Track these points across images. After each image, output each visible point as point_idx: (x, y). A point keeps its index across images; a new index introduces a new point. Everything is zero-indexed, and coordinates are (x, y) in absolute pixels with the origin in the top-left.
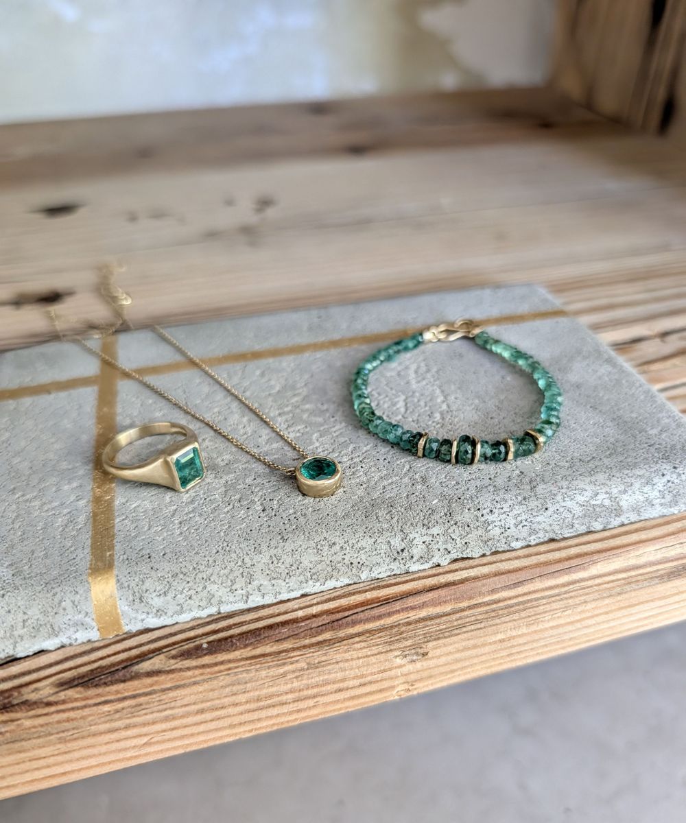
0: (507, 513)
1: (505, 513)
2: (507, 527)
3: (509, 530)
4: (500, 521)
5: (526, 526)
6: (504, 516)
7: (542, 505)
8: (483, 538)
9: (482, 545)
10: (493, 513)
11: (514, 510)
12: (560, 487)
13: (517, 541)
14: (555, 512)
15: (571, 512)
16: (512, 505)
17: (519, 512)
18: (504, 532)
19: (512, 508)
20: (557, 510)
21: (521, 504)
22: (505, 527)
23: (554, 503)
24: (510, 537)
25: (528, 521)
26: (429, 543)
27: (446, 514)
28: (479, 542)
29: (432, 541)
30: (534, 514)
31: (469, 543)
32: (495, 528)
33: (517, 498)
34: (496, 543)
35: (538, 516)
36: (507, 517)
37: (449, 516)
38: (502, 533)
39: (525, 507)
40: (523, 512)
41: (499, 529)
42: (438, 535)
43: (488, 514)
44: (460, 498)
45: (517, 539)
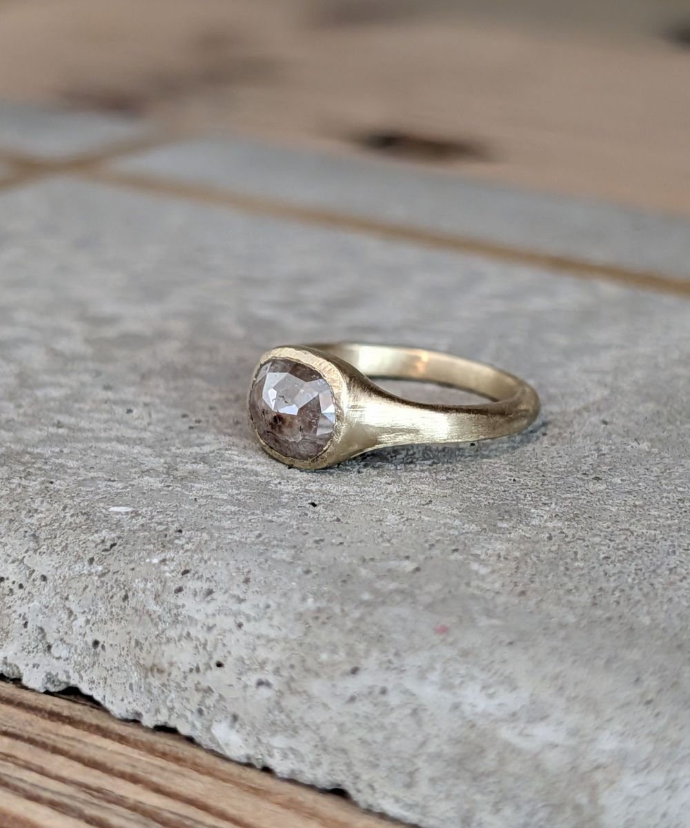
0: (242, 620)
1: (236, 614)
2: (217, 657)
3: (218, 671)
4: (210, 629)
5: (268, 684)
6: (229, 622)
7: (351, 652)
8: (144, 654)
9: (135, 677)
10: (209, 598)
11: (265, 622)
12: (450, 639)
13: (232, 727)
14: (370, 693)
15: (419, 723)
16: (273, 606)
17: (273, 634)
18: (202, 668)
19: (265, 613)
20: (384, 691)
21: (300, 616)
22: (211, 658)
23: (388, 666)
24: (216, 696)
25: (282, 676)
26: (11, 590)
27: (103, 541)
28: (130, 663)
29: (21, 586)
30: (310, 662)
31: (103, 647)
32: (184, 643)
33: (304, 599)
34: (173, 695)
35: (317, 675)
36: (235, 629)
37: (106, 550)
38: (198, 670)
39: (297, 631)
40: (286, 640)
41: (195, 651)
42: (44, 578)
43: (195, 594)
44: (180, 531)
45: (235, 718)
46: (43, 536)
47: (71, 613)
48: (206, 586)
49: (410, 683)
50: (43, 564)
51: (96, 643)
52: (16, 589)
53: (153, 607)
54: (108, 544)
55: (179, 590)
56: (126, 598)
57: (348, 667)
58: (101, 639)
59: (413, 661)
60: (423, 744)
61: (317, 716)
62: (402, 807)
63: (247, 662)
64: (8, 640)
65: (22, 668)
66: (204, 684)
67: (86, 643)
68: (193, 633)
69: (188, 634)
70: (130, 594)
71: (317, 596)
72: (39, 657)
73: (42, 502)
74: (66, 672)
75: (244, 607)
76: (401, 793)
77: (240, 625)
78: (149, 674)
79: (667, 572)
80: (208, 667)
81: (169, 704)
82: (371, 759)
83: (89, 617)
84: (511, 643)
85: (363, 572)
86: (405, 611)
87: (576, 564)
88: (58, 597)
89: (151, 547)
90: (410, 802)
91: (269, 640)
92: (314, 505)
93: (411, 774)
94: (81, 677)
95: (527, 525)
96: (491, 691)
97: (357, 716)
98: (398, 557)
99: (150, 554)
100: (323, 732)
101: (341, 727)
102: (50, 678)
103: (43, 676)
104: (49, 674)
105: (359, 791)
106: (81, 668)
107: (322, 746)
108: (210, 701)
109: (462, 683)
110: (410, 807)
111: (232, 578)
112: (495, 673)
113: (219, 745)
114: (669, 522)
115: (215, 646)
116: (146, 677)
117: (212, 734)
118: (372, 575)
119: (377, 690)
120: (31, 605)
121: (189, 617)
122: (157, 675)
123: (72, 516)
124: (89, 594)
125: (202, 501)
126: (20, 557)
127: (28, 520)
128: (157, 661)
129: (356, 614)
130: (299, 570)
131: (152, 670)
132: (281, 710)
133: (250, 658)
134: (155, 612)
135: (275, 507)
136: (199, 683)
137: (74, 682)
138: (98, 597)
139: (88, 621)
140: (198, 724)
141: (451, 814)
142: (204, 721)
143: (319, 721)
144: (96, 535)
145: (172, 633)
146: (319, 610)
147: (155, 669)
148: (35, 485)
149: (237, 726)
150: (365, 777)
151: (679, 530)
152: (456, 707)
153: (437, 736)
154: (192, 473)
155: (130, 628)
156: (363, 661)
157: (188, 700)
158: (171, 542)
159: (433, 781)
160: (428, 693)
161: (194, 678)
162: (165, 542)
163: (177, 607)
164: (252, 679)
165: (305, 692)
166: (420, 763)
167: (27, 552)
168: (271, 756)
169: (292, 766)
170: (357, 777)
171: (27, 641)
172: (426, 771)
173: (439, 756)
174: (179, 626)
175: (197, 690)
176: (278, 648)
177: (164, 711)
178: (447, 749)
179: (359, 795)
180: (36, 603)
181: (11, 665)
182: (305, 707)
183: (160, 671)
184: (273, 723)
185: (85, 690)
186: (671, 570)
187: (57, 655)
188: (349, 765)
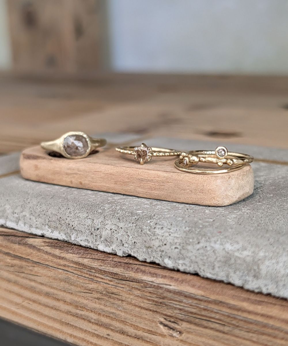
5: (177, 248)
6: (167, 234)
7: (198, 239)
8: (147, 244)
9: (145, 250)
10: (162, 229)
11: (176, 234)
12: (222, 234)
13: (169, 259)
14: (203, 248)
15: (215, 253)
16: (178, 230)
17: (178, 236)
18: (161, 246)
19: (176, 232)
20: (206, 247)
21: (185, 232)
22: (163, 243)
23: (207, 241)
24: (165, 252)
25: (181, 246)
26: (113, 232)
27: (136, 219)
28: (143, 246)
29: (116, 230)
30: (188, 242)
31: (137, 243)
32: (156, 240)
33: (185, 228)
34: (154, 253)
35: (189, 245)
36: (169, 235)
37: (136, 220)
38: (160, 246)
39: (184, 235)
40: (181, 237)
41: (159, 242)
42: (121, 228)
43: (159, 228)
44: (154, 215)
45: (170, 257)
46: (121, 218)
47: (128, 236)
48: (161, 226)
49: (212, 244)
50: (121, 225)
51: (135, 242)
52: (115, 231)
53: (148, 232)
54: (137, 219)
55: (155, 228)
56: (142, 231)
57: (197, 242)
58: (136, 241)
59: (213, 239)
60: (216, 258)
61: (190, 254)
62: (211, 275)
63: (172, 243)
64: (113, 244)
65: (117, 251)
66: (162, 250)
67: (132, 243)
68: (159, 237)
69: (157, 238)
70: (143, 230)
71: (189, 227)
72: (121, 247)
73: (120, 211)
74: (128, 250)
75: (171, 231)
76: (211, 271)
77: (170, 235)
78: (148, 249)
79: (277, 219)
80: (163, 245)
81: (153, 256)
82: (204, 264)
83: (133, 236)
84: (237, 234)
85: (200, 222)
86: (211, 229)
87: (253, 218)
88: (125, 232)
89: (147, 219)
90: (214, 273)
91: (177, 237)
92: (187, 209)
93: (213, 266)
94: (131, 251)
95: (241, 211)
96: (232, 245)
97: (199, 253)
98: (208, 218)
99: (147, 220)
100: (191, 258)
101: (196, 256)
102: (124, 253)
103: (122, 252)
104: (124, 251)
105: (201, 272)
106: (131, 249)
107: (191, 262)
108: (163, 254)
109: (225, 243)
110: (214, 274)
111: (167, 224)
112: (233, 241)
113: (166, 264)
114: (277, 210)
115: (164, 241)
116: (147, 249)
117: (164, 262)
118: (202, 222)
119: (204, 247)
120: (119, 235)
121: (158, 234)
122: (150, 248)
123: (128, 214)
124: (133, 231)
125: (160, 210)
126: (115, 224)
127: (117, 215)
128: (150, 245)
129: (198, 230)
130: (184, 222)
131: (149, 247)
132: (181, 254)
133: (173, 242)
134: (149, 233)
135: (178, 210)
136: (160, 249)
137: (130, 252)
138: (135, 231)
139: (133, 237)
140: (160, 260)
141: (224, 275)
142: (162, 259)
143: (190, 255)
144: (134, 217)
145: (153, 238)
146: (190, 230)
147: (150, 247)
148: (118, 208)
149: (170, 259)
150: (202, 268)
151: (280, 211)
152: (224, 249)
153: (219, 256)
154: (157, 204)
155: (143, 238)
156: (200, 240)
157: (158, 254)
158: (152, 217)
159: (219, 267)
160: (217, 246)
161: (159, 248)
162: (151, 218)
163: (154, 232)
164: (173, 247)
165: (186, 249)
166: (216, 263)
167: (117, 222)
168: (179, 266)
169: (184, 268)
170: (200, 269)
171: (118, 244)
172: (217, 265)
173: (220, 261)
174: (155, 236)
175: (160, 251)
176: (179, 239)
177: (152, 257)
178: (222, 259)
179: (201, 273)
180: (120, 234)
181: (114, 250)
182: (187, 252)
183: (151, 248)
184: (179, 257)
185: (132, 254)
186: (278, 219)
187: (125, 246)
188: (198, 266)
